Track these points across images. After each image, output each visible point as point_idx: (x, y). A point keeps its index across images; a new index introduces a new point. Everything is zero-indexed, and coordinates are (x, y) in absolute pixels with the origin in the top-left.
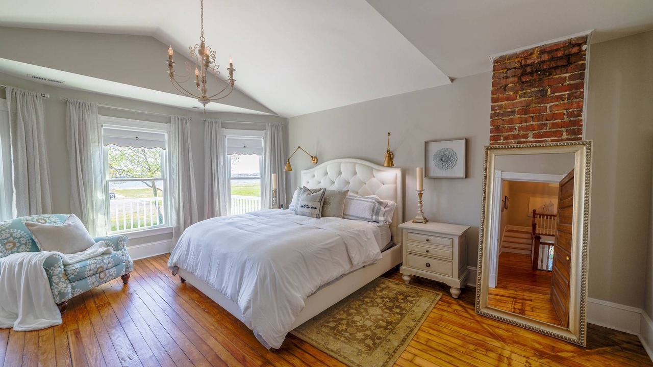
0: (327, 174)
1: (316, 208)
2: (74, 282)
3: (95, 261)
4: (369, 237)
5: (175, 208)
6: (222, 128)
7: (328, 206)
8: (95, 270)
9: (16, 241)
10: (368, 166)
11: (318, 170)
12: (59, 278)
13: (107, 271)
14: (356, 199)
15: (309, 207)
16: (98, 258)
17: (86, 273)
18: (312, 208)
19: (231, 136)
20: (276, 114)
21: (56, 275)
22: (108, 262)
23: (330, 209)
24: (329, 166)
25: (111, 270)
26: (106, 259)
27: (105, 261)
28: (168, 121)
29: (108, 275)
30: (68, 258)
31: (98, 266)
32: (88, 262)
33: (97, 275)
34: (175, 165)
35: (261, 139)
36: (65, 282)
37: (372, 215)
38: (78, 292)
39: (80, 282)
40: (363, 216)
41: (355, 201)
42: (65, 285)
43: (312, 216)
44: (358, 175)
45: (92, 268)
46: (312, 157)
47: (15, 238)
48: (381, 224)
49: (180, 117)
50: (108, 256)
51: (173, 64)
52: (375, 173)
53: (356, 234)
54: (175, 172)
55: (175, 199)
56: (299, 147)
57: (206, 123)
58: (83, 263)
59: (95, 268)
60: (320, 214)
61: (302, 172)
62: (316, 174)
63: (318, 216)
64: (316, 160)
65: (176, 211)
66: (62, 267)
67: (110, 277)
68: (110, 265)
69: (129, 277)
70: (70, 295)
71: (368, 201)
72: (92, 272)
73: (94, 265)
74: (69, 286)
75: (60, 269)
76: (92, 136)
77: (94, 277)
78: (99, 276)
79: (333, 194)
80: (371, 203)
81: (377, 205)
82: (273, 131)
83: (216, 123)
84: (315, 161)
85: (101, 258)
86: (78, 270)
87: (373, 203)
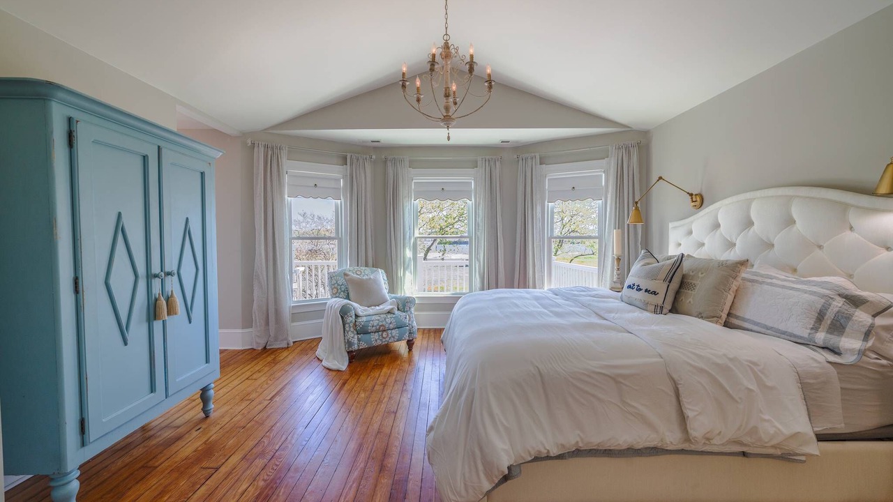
0: (717, 226)
1: (655, 293)
2: (360, 334)
3: (379, 318)
4: (769, 384)
5: (479, 274)
6: (540, 164)
7: (690, 292)
8: (378, 327)
9: (339, 287)
10: (836, 202)
11: (699, 222)
12: (350, 327)
13: (389, 332)
14: (771, 284)
15: (641, 290)
16: (382, 316)
17: (369, 328)
18: (646, 291)
19: (555, 174)
20: (629, 127)
21: (348, 324)
22: (389, 322)
23: (693, 298)
24: (724, 211)
25: (393, 331)
26: (389, 318)
27: (387, 320)
28: (475, 165)
29: (390, 335)
30: (360, 309)
31: (380, 324)
32: (373, 318)
33: (380, 333)
34: (480, 219)
35: (601, 174)
36: (353, 332)
37: (815, 329)
38: (364, 345)
39: (365, 335)
40: (782, 327)
41: (766, 287)
42: (352, 335)
43: (644, 307)
44: (799, 225)
45: (375, 324)
46: (691, 195)
47: (338, 285)
48: (848, 359)
49: (487, 157)
50: (392, 315)
51: (407, 83)
52: (853, 218)
53: (717, 365)
54: (480, 228)
55: (480, 262)
56: (660, 178)
57: (521, 161)
58: (369, 318)
59: (378, 325)
60: (668, 306)
61: (671, 225)
62: (694, 228)
63: (659, 310)
64: (699, 201)
65: (480, 277)
66: (354, 317)
67: (392, 339)
68: (391, 326)
69: (413, 344)
70: (356, 346)
71: (805, 292)
72: (374, 328)
73: (377, 322)
74: (356, 337)
75: (351, 319)
76: (403, 191)
77: (377, 334)
78: (382, 335)
79: (706, 267)
80: (813, 298)
81: (838, 303)
82: (620, 158)
83: (532, 158)
84: (698, 203)
85: (385, 316)
86: (363, 324)
87: (823, 296)
